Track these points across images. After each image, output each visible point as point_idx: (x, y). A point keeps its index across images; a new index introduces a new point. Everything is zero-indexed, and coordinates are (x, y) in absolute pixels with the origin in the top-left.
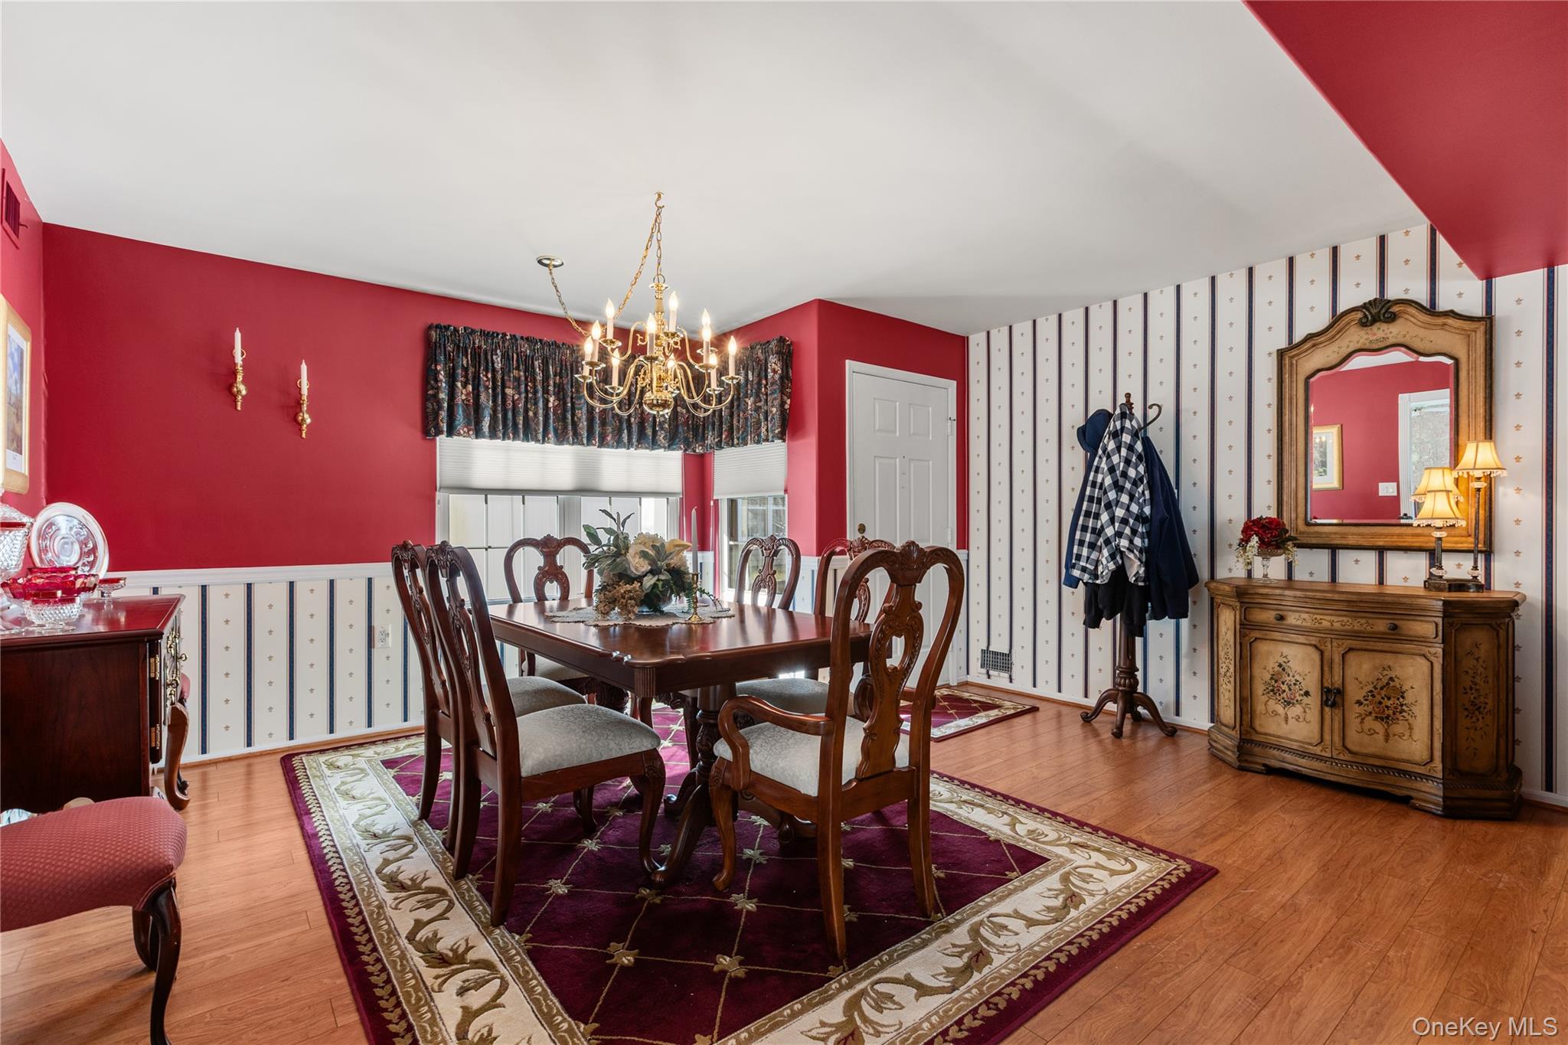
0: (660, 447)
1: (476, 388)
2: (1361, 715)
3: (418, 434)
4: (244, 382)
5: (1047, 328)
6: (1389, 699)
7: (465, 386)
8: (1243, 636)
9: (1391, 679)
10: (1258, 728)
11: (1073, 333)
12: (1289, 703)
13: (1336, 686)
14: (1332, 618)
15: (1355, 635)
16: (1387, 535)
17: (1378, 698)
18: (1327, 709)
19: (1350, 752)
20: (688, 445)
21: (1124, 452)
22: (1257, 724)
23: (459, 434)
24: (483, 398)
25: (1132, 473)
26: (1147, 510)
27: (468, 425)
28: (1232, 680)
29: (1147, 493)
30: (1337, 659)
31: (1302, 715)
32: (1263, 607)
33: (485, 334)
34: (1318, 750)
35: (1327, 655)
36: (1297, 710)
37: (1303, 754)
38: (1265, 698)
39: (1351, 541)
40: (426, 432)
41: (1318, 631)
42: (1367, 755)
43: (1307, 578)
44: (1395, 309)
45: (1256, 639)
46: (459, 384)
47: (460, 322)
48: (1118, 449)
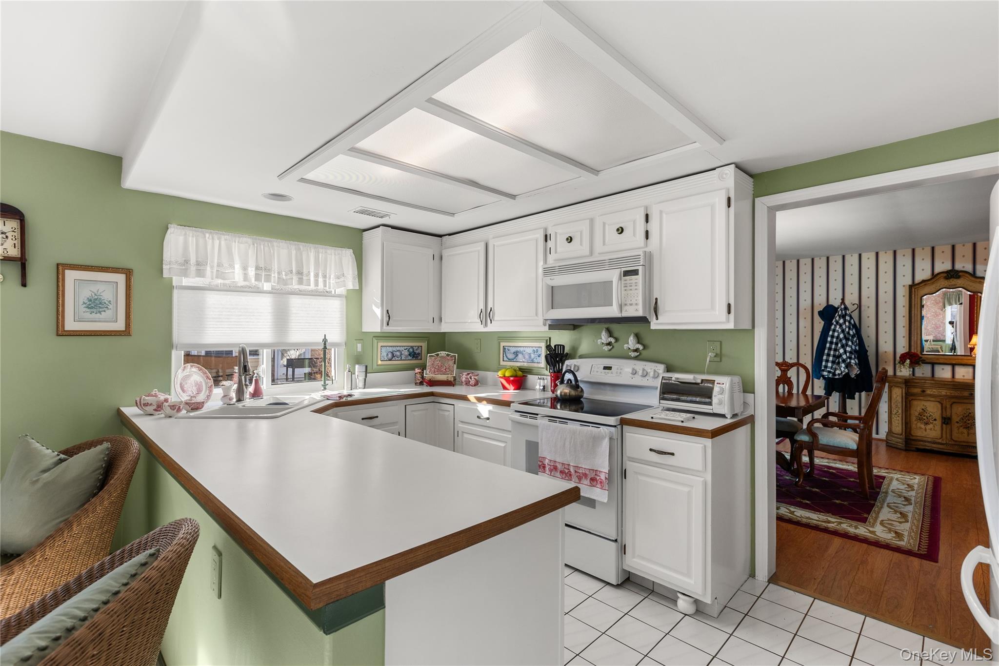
2: (958, 427)
5: (805, 268)
6: (969, 420)
8: (906, 398)
9: (970, 413)
10: (913, 434)
11: (820, 272)
12: (927, 424)
13: (948, 416)
14: (946, 391)
15: (956, 397)
16: (956, 359)
17: (965, 420)
18: (944, 425)
19: (954, 441)
21: (847, 324)
22: (912, 433)
25: (851, 333)
26: (857, 348)
28: (900, 416)
29: (857, 341)
30: (948, 406)
31: (933, 428)
32: (915, 387)
34: (940, 441)
35: (943, 405)
36: (931, 426)
37: (934, 443)
38: (916, 422)
39: (941, 361)
41: (940, 396)
42: (961, 442)
43: (921, 375)
44: (960, 274)
45: (912, 399)
48: (845, 322)
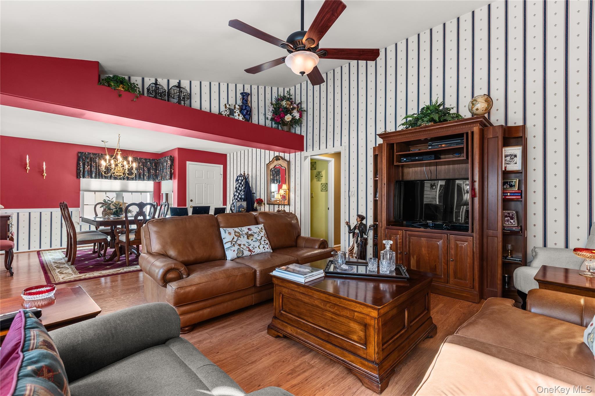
0: (145, 180)
1: (91, 167)
3: (75, 178)
4: (29, 166)
7: (88, 166)
20: (154, 180)
23: (86, 178)
24: (93, 169)
27: (88, 175)
33: (94, 154)
40: (77, 177)
44: (279, 158)
46: (86, 166)
47: (87, 151)
